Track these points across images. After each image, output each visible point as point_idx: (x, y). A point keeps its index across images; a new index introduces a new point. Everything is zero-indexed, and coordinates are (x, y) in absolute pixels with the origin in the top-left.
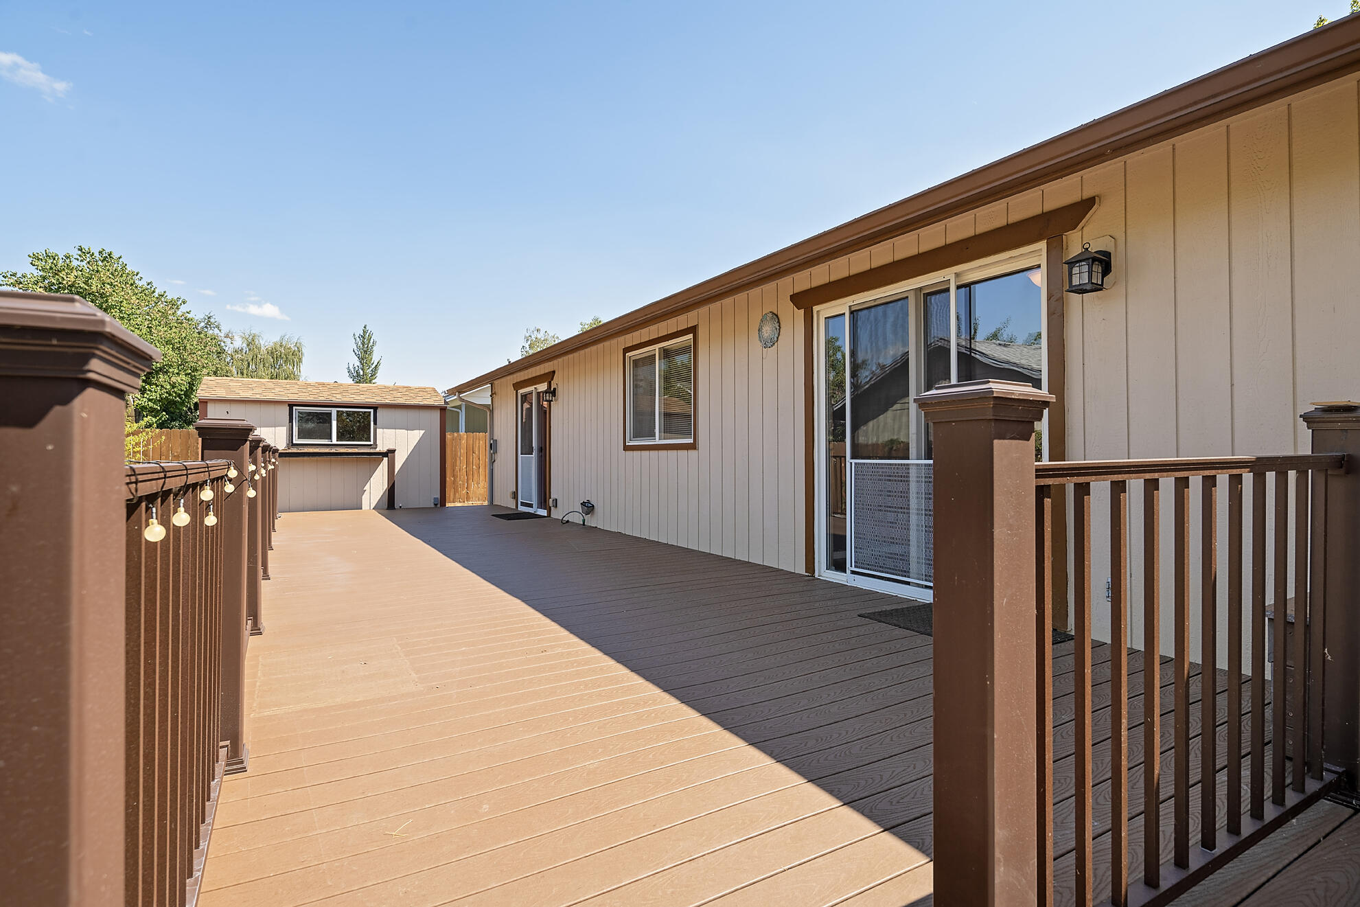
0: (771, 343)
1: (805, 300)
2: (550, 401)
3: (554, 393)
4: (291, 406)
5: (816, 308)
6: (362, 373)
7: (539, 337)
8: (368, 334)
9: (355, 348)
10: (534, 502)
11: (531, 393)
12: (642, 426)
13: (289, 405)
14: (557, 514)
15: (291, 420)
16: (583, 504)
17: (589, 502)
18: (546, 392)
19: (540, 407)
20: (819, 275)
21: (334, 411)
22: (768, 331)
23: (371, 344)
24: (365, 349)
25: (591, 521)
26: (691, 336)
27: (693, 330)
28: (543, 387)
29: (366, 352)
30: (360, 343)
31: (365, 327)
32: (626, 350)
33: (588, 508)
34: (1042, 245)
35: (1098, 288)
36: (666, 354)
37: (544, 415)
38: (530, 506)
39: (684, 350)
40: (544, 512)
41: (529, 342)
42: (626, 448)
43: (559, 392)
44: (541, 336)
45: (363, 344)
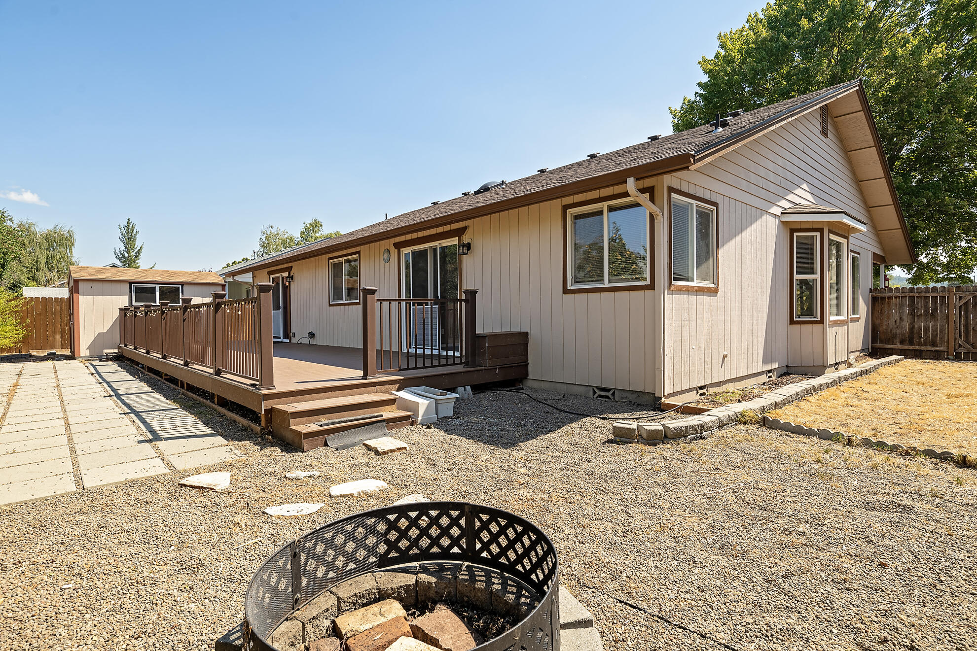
0: (387, 261)
1: (398, 246)
2: (290, 282)
3: (292, 278)
4: (131, 283)
5: (401, 250)
6: (126, 255)
7: (272, 231)
8: (131, 225)
9: (121, 236)
10: (281, 336)
11: (279, 277)
12: (337, 294)
13: (129, 283)
14: (294, 341)
15: (131, 292)
16: (309, 333)
17: (312, 332)
18: (288, 277)
19: (284, 285)
20: (403, 238)
21: (157, 287)
22: (386, 256)
23: (135, 233)
24: (129, 236)
25: (313, 342)
26: (358, 255)
27: (358, 253)
28: (286, 274)
29: (129, 239)
30: (124, 232)
31: (129, 220)
32: (329, 259)
33: (312, 335)
34: (457, 238)
35: (467, 254)
36: (348, 261)
37: (286, 289)
38: (280, 338)
39: (355, 260)
40: (288, 341)
41: (265, 235)
42: (330, 305)
43: (295, 277)
44: (274, 231)
45: (128, 233)
